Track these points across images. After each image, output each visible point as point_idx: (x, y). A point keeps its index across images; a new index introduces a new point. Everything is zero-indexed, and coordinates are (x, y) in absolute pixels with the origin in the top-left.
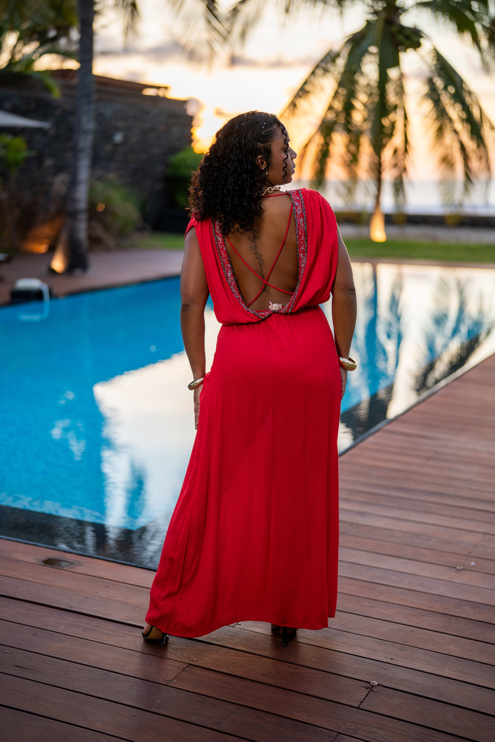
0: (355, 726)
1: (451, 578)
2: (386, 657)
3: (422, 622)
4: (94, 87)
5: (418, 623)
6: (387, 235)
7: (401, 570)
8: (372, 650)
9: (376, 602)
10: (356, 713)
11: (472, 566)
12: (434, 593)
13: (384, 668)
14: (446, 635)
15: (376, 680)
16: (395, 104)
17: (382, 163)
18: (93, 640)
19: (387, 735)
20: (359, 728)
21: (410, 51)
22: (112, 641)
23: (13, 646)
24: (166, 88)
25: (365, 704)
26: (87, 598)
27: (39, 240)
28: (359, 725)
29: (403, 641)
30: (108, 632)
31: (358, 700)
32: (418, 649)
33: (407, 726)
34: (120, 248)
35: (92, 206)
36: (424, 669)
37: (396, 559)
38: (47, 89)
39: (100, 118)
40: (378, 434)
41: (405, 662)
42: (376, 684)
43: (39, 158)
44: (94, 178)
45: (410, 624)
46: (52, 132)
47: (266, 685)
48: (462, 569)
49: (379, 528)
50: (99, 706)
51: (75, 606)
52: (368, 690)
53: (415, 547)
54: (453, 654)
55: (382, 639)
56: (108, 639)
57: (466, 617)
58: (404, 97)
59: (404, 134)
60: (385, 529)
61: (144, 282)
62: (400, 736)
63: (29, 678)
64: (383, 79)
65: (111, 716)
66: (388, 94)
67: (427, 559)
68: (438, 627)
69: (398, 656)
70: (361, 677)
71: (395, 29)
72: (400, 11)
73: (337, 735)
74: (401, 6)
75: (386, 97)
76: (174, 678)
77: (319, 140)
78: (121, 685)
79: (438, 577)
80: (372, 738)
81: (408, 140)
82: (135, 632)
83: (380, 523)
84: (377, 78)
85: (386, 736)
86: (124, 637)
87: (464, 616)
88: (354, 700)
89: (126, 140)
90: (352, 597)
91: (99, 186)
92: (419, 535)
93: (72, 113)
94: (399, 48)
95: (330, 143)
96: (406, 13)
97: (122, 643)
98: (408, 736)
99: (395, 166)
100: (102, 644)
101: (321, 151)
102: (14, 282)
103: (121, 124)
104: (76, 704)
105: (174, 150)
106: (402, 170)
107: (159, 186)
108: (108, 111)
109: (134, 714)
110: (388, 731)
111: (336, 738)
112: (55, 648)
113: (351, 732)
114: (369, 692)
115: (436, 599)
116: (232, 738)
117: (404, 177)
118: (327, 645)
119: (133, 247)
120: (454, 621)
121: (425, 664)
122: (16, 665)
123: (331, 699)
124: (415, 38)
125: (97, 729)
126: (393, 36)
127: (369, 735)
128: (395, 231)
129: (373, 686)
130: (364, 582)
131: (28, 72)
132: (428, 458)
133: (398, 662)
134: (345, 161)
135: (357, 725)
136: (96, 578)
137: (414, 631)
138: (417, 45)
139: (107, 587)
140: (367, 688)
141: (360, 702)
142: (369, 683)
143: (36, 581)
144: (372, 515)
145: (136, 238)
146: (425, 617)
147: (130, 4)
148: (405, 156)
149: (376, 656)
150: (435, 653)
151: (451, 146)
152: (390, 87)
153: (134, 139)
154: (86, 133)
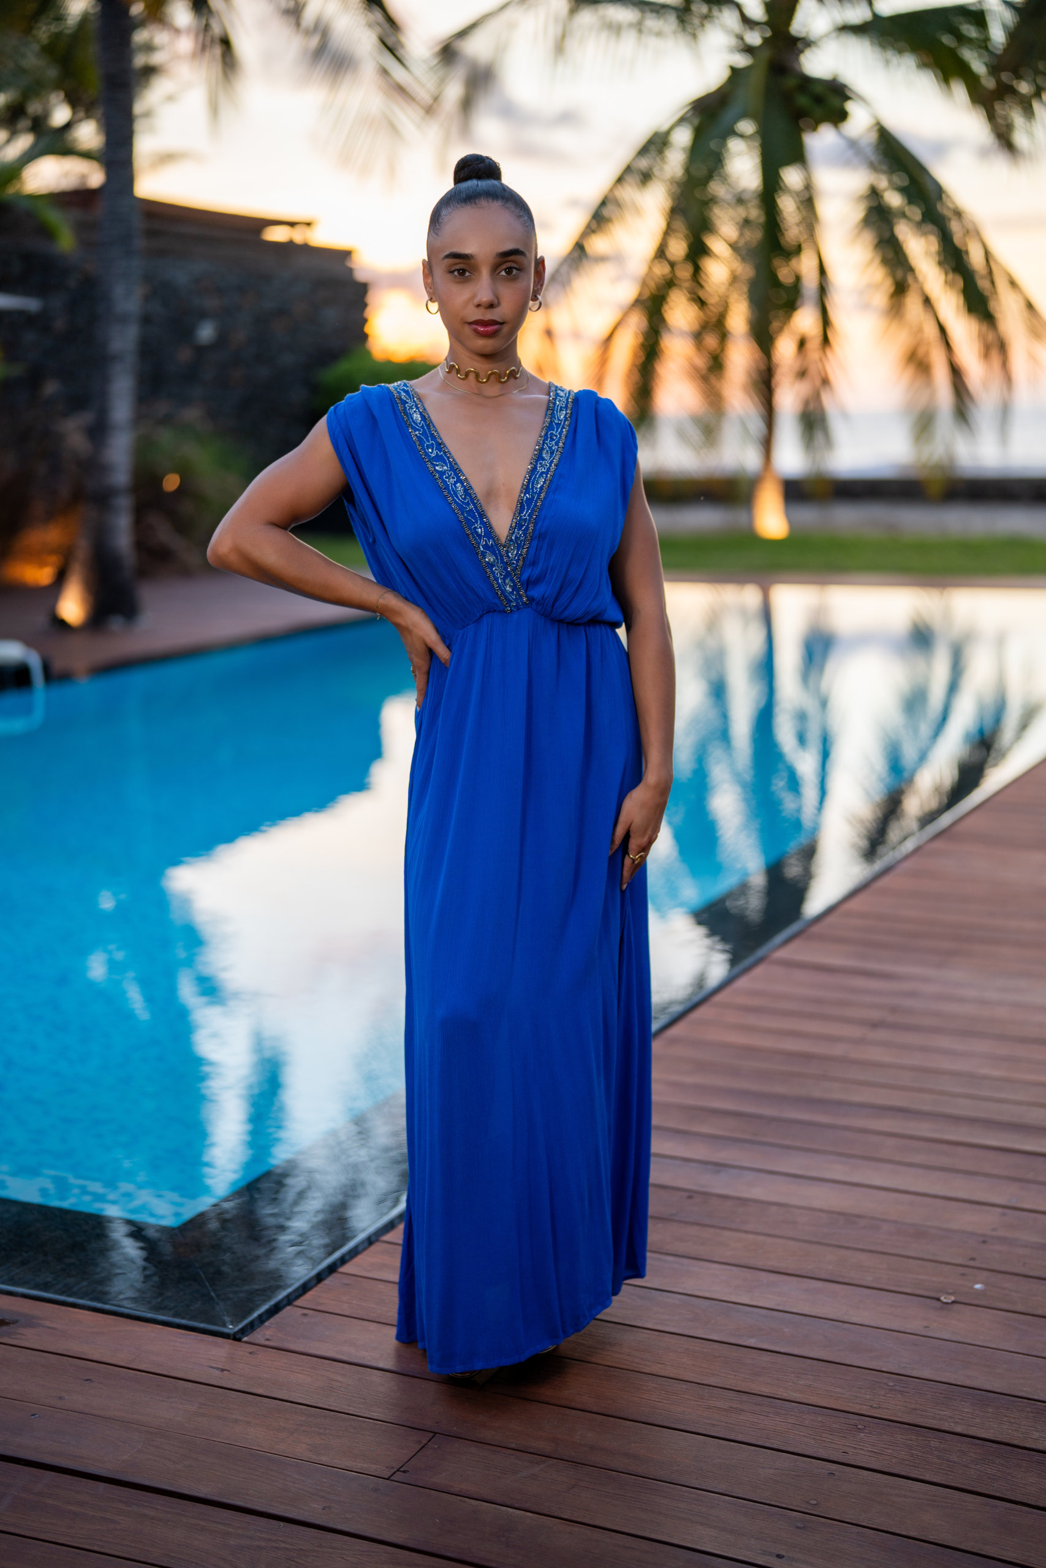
1: (923, 1326)
2: (764, 1551)
3: (855, 1449)
4: (138, 222)
5: (844, 1453)
6: (791, 523)
7: (806, 1312)
8: (730, 1532)
9: (744, 1397)
11: (979, 1293)
12: (884, 1368)
16: (797, 244)
17: (774, 369)
21: (826, 130)
24: (308, 224)
27: (37, 557)
29: (808, 1503)
32: (843, 1525)
37: (792, 1284)
38: (46, 232)
41: (811, 1564)
43: (34, 379)
45: (826, 1457)
48: (953, 1302)
49: (756, 1202)
53: (842, 1247)
54: (931, 1538)
57: (965, 1432)
64: (771, 185)
67: (868, 1279)
68: (894, 1460)
71: (790, 82)
72: (800, 45)
74: (803, 35)
75: (781, 224)
77: (637, 323)
81: (829, 318)
84: (758, 187)
86: (112, 1521)
87: (959, 1429)
89: (222, 340)
90: (684, 1386)
91: (165, 437)
92: (850, 1218)
94: (802, 123)
95: (660, 330)
96: (814, 48)
99: (803, 374)
101: (643, 346)
103: (211, 303)
105: (329, 355)
106: (818, 382)
108: (181, 274)
115: (890, 1384)
117: (827, 400)
120: (934, 1443)
124: (835, 101)
126: (787, 98)
128: (809, 515)
132: (875, 1025)
134: (695, 368)
137: (836, 1474)
138: (839, 117)
146: (862, 1436)
147: (218, 43)
148: (824, 352)
149: (741, 1549)
150: (888, 1535)
151: (920, 330)
152: (788, 206)
153: (241, 336)
154: (122, 319)
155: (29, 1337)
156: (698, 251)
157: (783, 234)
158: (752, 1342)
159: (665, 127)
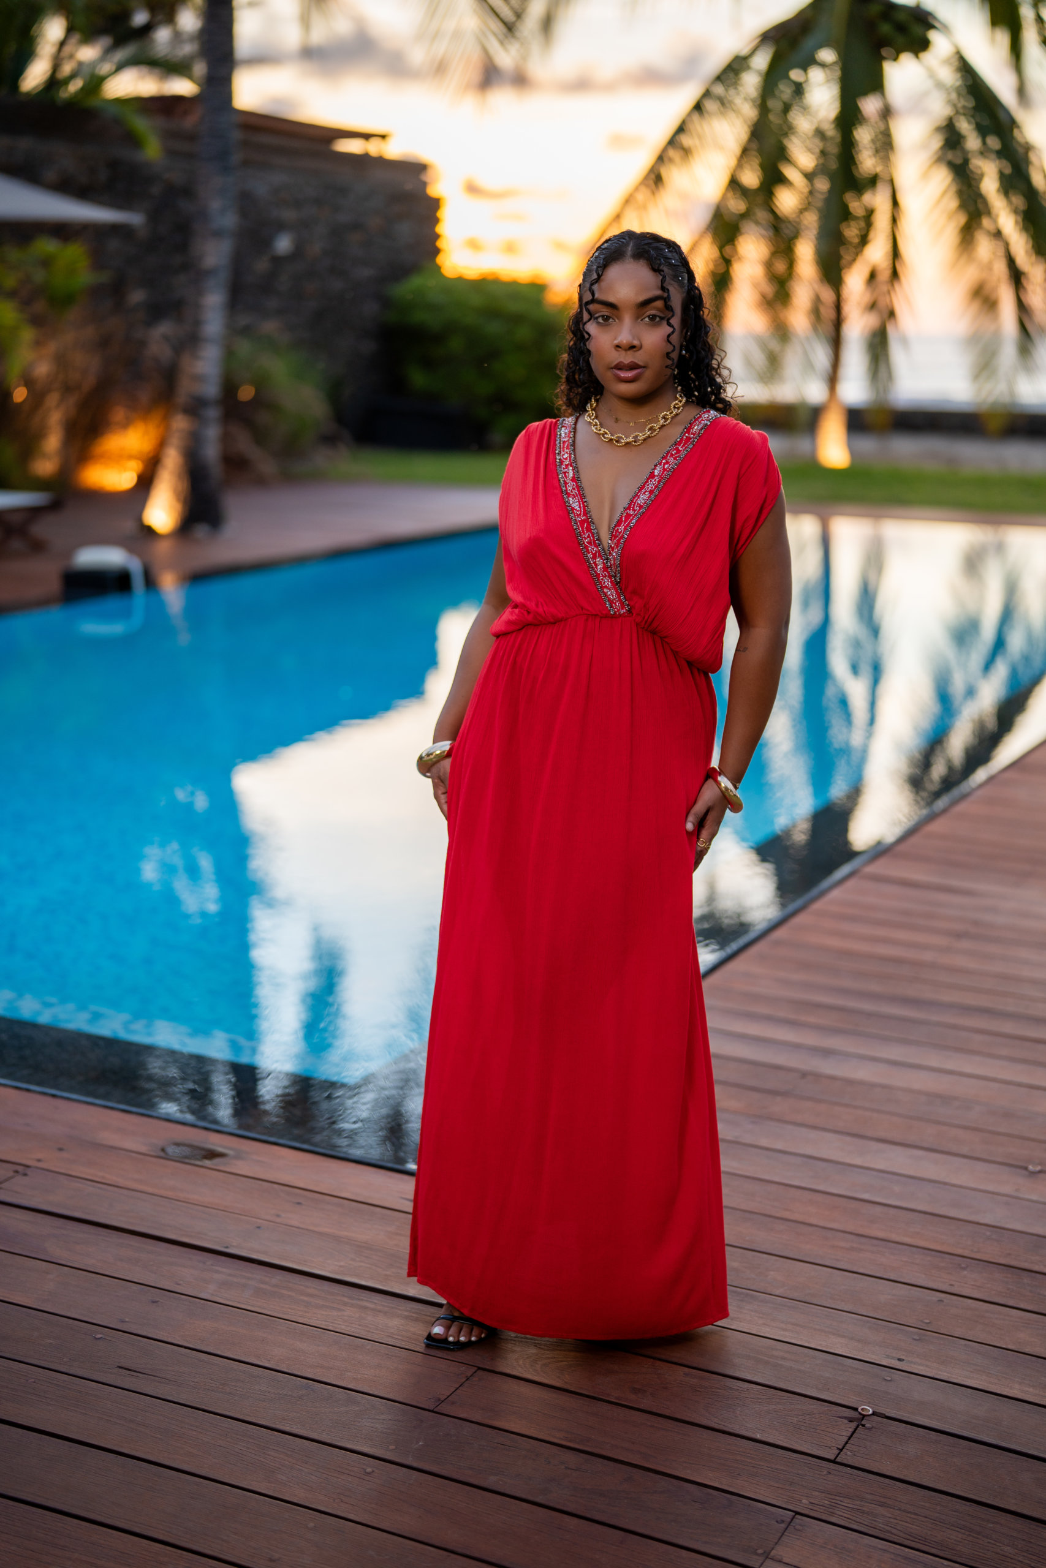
0: (829, 1499)
1: (1017, 1190)
2: (888, 1356)
3: (960, 1282)
4: (237, 135)
5: (951, 1285)
6: (853, 453)
7: (911, 1173)
8: (859, 1341)
9: (863, 1240)
10: (830, 1473)
12: (982, 1221)
13: (885, 1379)
14: (1011, 1310)
15: (869, 1403)
16: (874, 173)
18: (276, 1316)
19: (898, 1518)
20: (837, 1504)
21: (906, 59)
22: (318, 1317)
23: (111, 1326)
24: (383, 137)
25: (849, 1453)
26: (258, 1227)
27: (119, 458)
28: (837, 1498)
29: (922, 1321)
30: (306, 1298)
31: (834, 1445)
32: (954, 1338)
33: (939, 1500)
34: (290, 478)
35: (229, 389)
36: (969, 1380)
37: (899, 1150)
38: (133, 140)
39: (245, 202)
40: (851, 883)
41: (927, 1366)
42: (871, 1412)
43: (118, 288)
44: (236, 331)
45: (935, 1287)
47: (640, 1413)
48: (1040, 1172)
49: (861, 1083)
50: (296, 1453)
51: (235, 1244)
52: (854, 1424)
53: (939, 1123)
54: (1027, 1350)
55: (877, 1317)
56: (307, 1314)
58: (892, 157)
59: (891, 237)
60: (873, 1086)
62: (923, 1522)
63: (149, 1393)
64: (849, 117)
65: (323, 1473)
66: (860, 151)
67: (965, 1150)
68: (993, 1292)
69: (913, 1354)
70: (837, 1396)
71: (874, 10)
73: (794, 1517)
75: (855, 157)
76: (448, 1397)
77: (708, 250)
78: (339, 1410)
79: (991, 1188)
80: (866, 1523)
81: (898, 250)
82: (362, 1300)
83: (863, 1073)
85: (896, 1521)
86: (340, 1310)
88: (825, 1445)
89: (297, 253)
91: (244, 348)
93: (187, 191)
94: (884, 52)
95: (732, 259)
97: (336, 1322)
98: (942, 1521)
99: (872, 306)
100: (295, 1324)
101: (713, 274)
102: (70, 552)
103: (289, 215)
104: (248, 1448)
105: (401, 270)
106: (886, 315)
107: (368, 347)
108: (262, 185)
109: (369, 1470)
110: (900, 1510)
111: (792, 1524)
112: (198, 1330)
113: (821, 1511)
114: (856, 1429)
115: (988, 1233)
116: (576, 1521)
118: (763, 1329)
119: (317, 478)
121: (971, 1372)
122: (120, 1365)
123: (777, 1443)
124: (917, 29)
125: (295, 1500)
126: (870, 26)
127: (860, 1517)
128: (868, 444)
129: (864, 1416)
130: (836, 1198)
131: (92, 102)
132: (959, 936)
133: (912, 1366)
134: (763, 296)
135: (833, 1497)
136: (276, 1186)
137: (945, 1301)
138: (920, 46)
139: (299, 1203)
140: (851, 1420)
141: (838, 1449)
142: (856, 1409)
143: (150, 1190)
144: (847, 1055)
145: (321, 458)
146: (965, 1272)
148: (893, 285)
149: (868, 1353)
150: (991, 1347)
151: (989, 267)
152: (863, 136)
153: (316, 248)
154: (218, 234)
156: (773, 178)
157: (857, 168)
158: (866, 1196)
159: (745, 52)
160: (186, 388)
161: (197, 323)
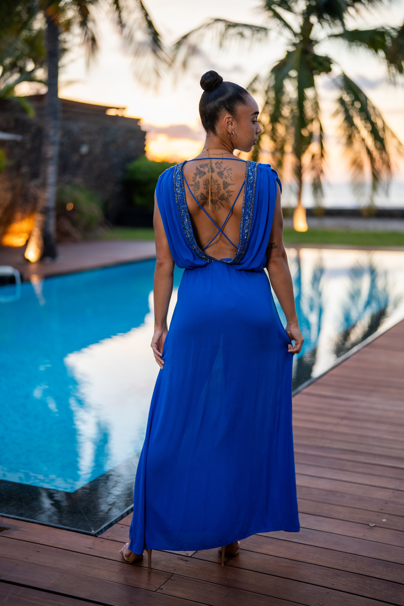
1: (364, 536)
3: (337, 583)
4: (60, 108)
5: (333, 585)
6: (309, 225)
7: (317, 528)
9: (293, 562)
11: (384, 523)
12: (348, 552)
16: (312, 117)
17: (302, 166)
21: (323, 75)
24: (124, 109)
26: (17, 565)
27: (18, 234)
34: (86, 240)
35: (60, 205)
38: (24, 111)
43: (18, 166)
44: (59, 182)
45: (325, 586)
46: (28, 146)
48: (374, 526)
53: (330, 504)
57: (380, 577)
58: (319, 112)
59: (320, 142)
61: (105, 267)
64: (302, 98)
66: (306, 110)
67: (341, 517)
68: (352, 588)
71: (309, 57)
72: (313, 43)
74: (315, 40)
75: (304, 112)
81: (323, 148)
84: (296, 97)
87: (378, 576)
89: (90, 152)
91: (68, 189)
92: (333, 493)
94: (314, 72)
95: (258, 151)
96: (319, 44)
99: (313, 168)
103: (86, 138)
105: (132, 159)
106: (319, 172)
107: (118, 189)
108: (75, 127)
117: (322, 179)
119: (96, 239)
120: (368, 582)
124: (326, 64)
126: (308, 63)
128: (315, 222)
131: (9, 96)
132: (343, 418)
138: (328, 70)
145: (102, 231)
147: (90, 39)
148: (321, 160)
151: (359, 152)
152: (307, 104)
153: (98, 150)
154: (53, 144)
155: (15, 534)
156: (274, 121)
157: (305, 116)
158: (296, 540)
160: (41, 204)
161: (45, 179)
